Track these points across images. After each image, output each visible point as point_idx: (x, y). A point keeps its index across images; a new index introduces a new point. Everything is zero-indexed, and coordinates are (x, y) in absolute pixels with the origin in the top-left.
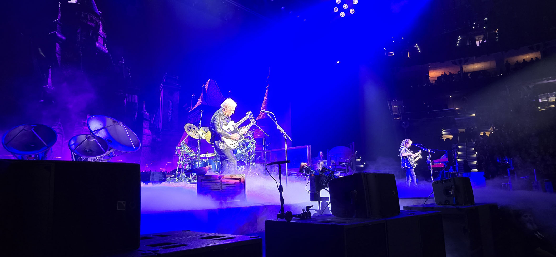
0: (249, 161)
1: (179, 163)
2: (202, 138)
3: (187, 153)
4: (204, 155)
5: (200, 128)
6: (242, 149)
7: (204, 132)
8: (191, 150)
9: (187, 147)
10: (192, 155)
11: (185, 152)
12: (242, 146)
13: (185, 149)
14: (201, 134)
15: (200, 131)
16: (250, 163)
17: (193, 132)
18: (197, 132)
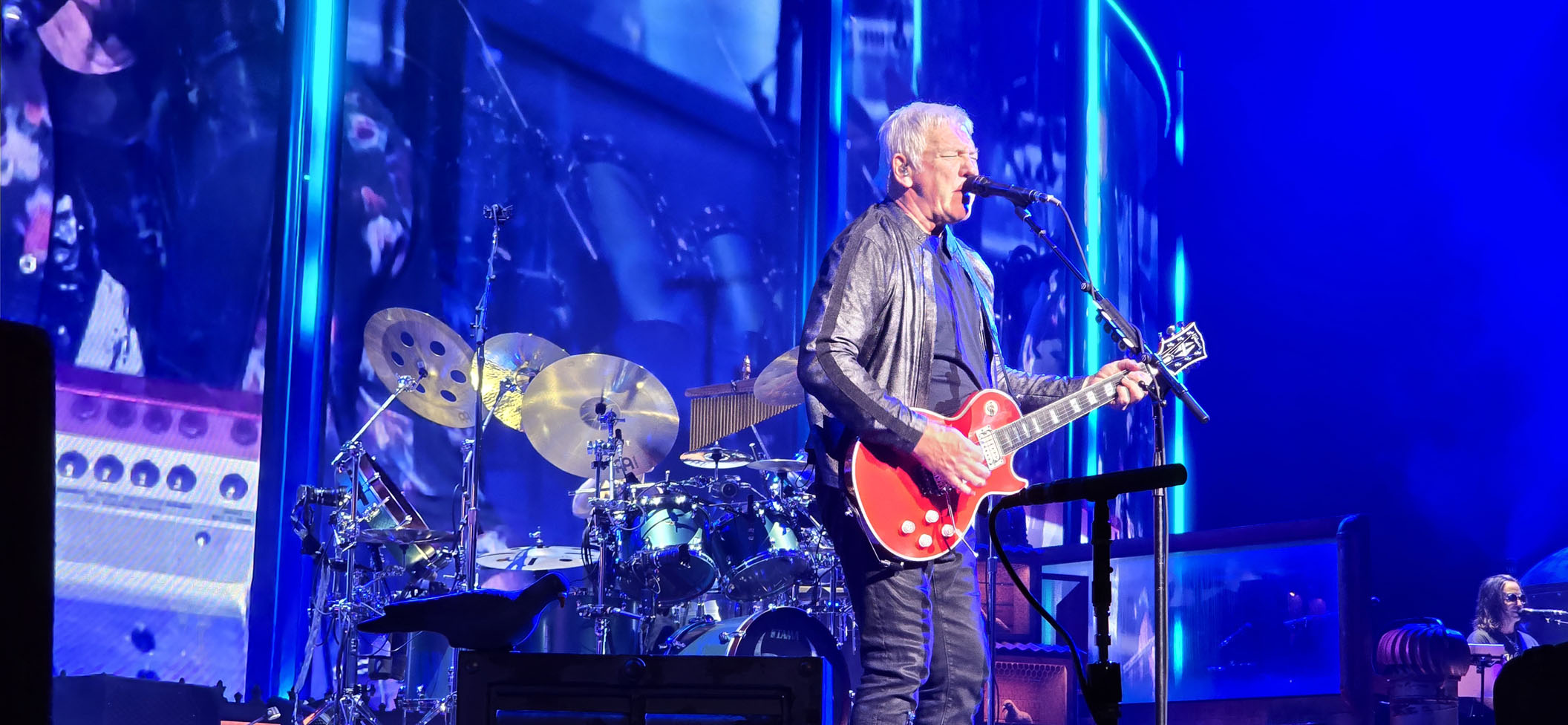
1: (316, 613)
2: (495, 422)
3: (382, 534)
4: (512, 557)
5: (479, 338)
6: (812, 525)
7: (517, 378)
8: (414, 516)
9: (383, 494)
10: (420, 555)
11: (364, 525)
12: (806, 499)
13: (365, 502)
14: (490, 388)
15: (481, 362)
17: (427, 373)
18: (456, 368)
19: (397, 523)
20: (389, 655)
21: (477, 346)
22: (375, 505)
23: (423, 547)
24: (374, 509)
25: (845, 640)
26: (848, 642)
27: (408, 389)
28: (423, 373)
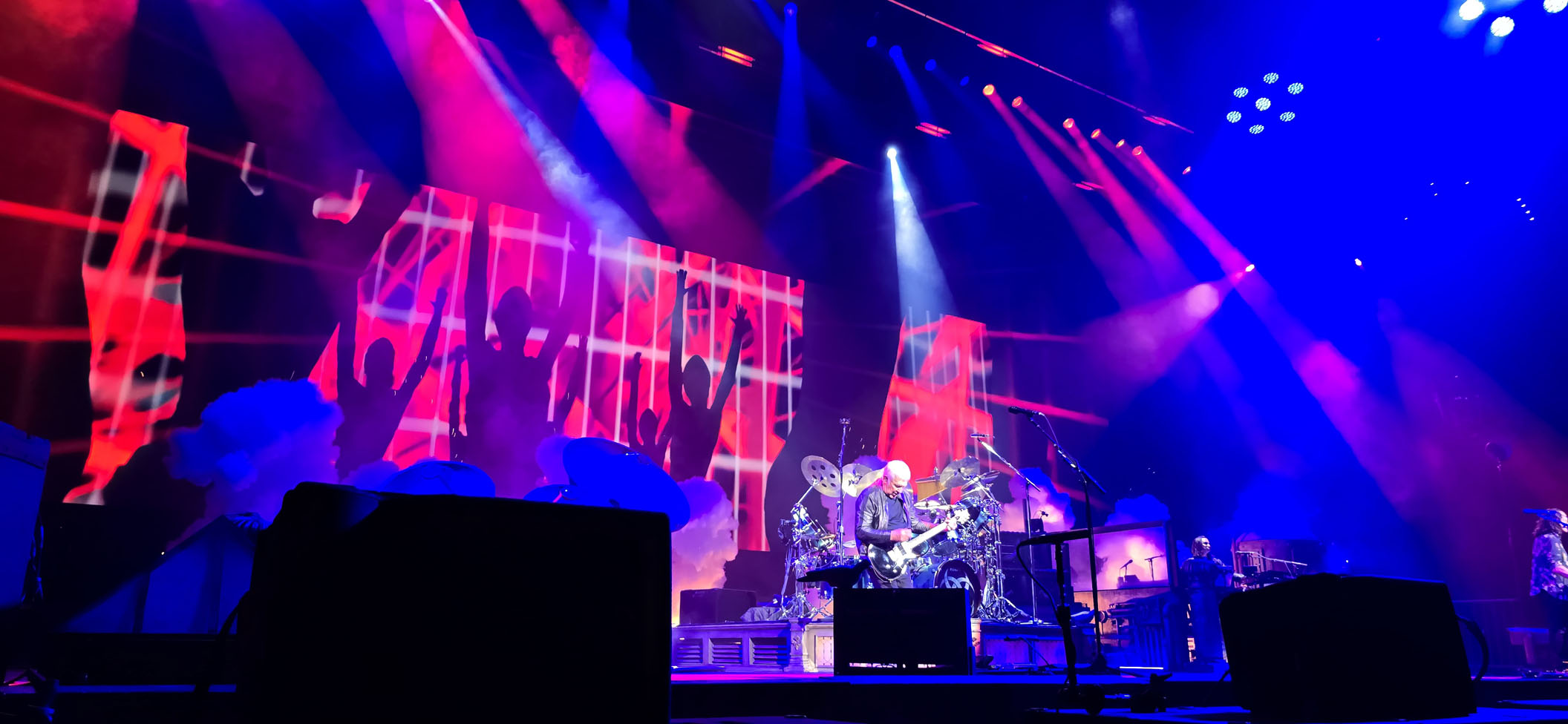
1: (788, 564)
13: (803, 525)
18: (833, 476)
21: (840, 469)
23: (824, 540)
25: (978, 570)
27: (817, 484)
28: (822, 478)
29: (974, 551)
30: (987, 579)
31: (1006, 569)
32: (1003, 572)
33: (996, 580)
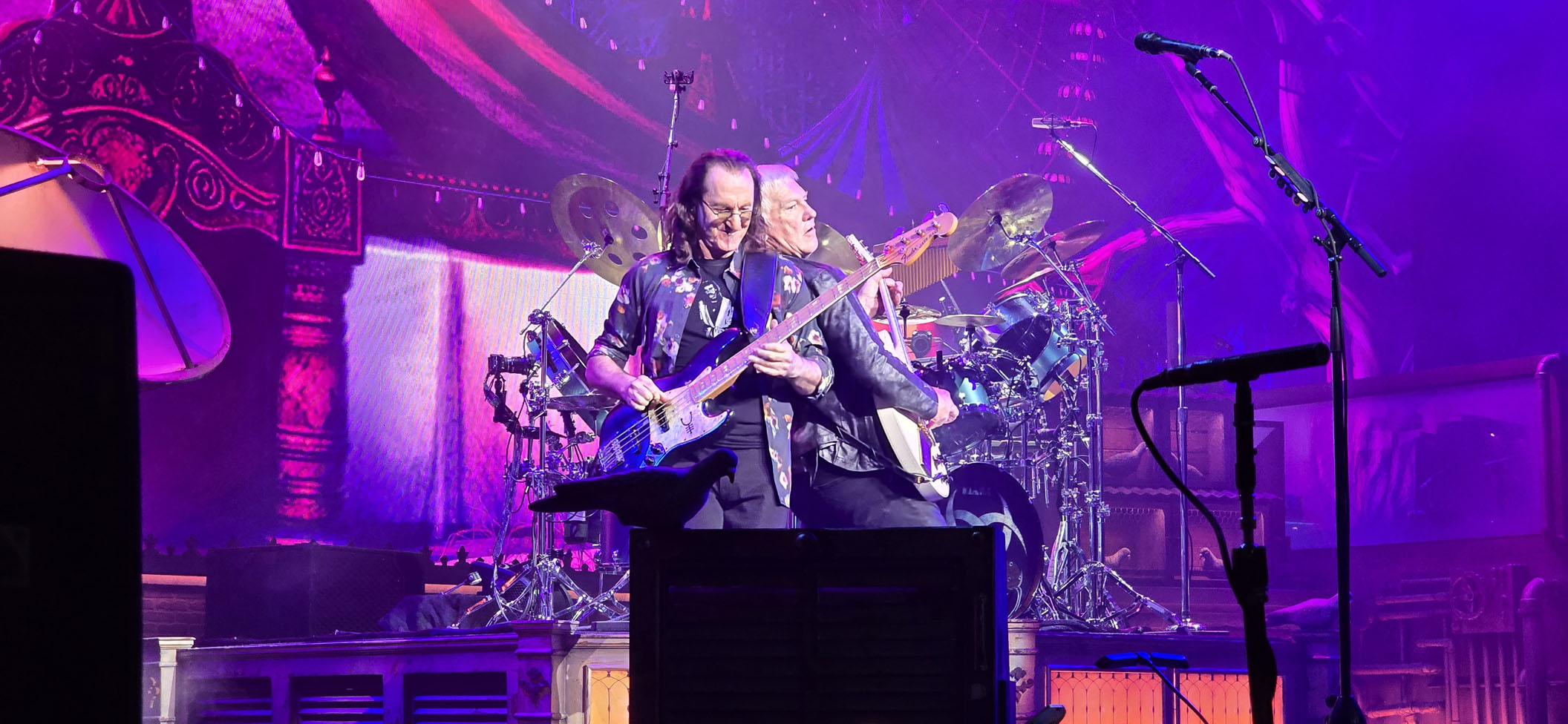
0: (1052, 471)
3: (572, 400)
6: (1001, 379)
12: (995, 354)
16: (1059, 486)
17: (613, 240)
18: (642, 234)
19: (588, 390)
20: (584, 520)
22: (565, 371)
24: (564, 375)
25: (1038, 492)
26: (1040, 496)
27: (595, 256)
28: (609, 240)
29: (1031, 443)
30: (1061, 514)
31: (1114, 491)
32: (1105, 496)
33: (1086, 516)
